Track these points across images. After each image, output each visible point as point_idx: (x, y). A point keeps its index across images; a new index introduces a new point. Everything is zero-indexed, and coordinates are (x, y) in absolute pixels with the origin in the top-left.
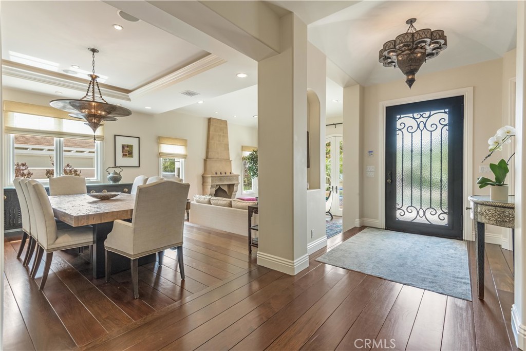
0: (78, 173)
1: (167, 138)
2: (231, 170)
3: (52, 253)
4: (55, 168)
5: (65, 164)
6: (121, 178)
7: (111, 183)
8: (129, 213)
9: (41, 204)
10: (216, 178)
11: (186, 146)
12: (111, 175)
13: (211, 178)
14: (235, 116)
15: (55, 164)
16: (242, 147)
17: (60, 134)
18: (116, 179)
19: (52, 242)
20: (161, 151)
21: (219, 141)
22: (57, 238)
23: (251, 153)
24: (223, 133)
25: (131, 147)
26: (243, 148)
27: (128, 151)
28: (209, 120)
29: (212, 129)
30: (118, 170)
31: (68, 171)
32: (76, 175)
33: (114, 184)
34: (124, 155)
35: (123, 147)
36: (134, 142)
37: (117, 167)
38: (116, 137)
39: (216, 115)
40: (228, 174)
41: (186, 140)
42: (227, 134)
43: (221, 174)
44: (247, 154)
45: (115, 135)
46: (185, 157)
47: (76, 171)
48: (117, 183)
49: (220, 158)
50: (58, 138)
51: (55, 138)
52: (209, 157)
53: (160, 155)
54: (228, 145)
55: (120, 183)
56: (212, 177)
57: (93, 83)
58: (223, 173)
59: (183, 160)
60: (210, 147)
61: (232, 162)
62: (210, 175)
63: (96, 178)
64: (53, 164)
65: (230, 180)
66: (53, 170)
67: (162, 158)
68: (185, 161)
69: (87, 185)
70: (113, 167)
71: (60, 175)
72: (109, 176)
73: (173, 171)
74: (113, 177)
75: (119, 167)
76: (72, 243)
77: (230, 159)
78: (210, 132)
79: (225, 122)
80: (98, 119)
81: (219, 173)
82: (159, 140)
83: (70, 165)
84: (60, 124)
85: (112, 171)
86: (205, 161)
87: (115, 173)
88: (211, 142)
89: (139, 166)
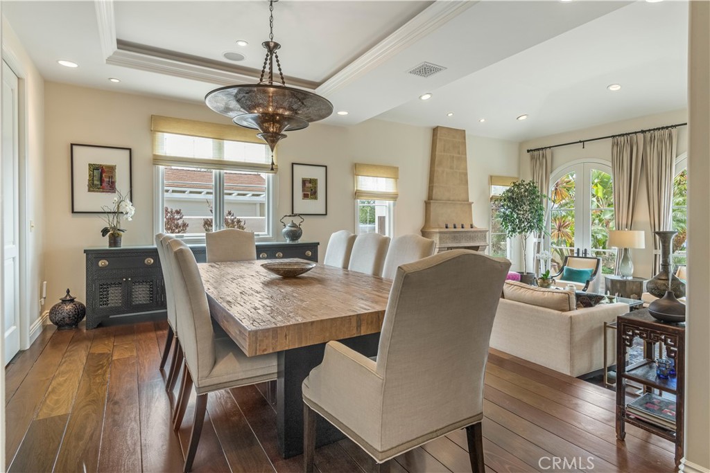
0: (242, 224)
1: (368, 165)
2: (472, 221)
3: (207, 395)
4: (213, 217)
5: (226, 212)
6: (301, 232)
7: (288, 241)
8: (354, 324)
9: (187, 291)
10: (448, 235)
11: (396, 178)
12: (287, 228)
13: (438, 235)
14: (482, 121)
15: (214, 211)
16: (491, 177)
17: (221, 164)
18: (295, 234)
19: (206, 373)
20: (359, 189)
21: (451, 168)
22: (215, 363)
23: (508, 188)
24: (459, 153)
25: (314, 182)
26: (493, 180)
27: (310, 189)
28: (435, 130)
29: (439, 145)
30: (297, 221)
31: (230, 221)
32: (240, 227)
33: (291, 243)
34: (305, 196)
35: (304, 182)
36: (317, 174)
37: (295, 215)
38: (295, 166)
39: (450, 119)
40: (467, 228)
41: (396, 169)
42: (466, 154)
43: (455, 227)
44: (499, 190)
45: (293, 164)
46: (394, 197)
47: (239, 221)
48: (296, 242)
49: (452, 198)
50: (218, 171)
51: (214, 171)
52: (433, 198)
53: (357, 194)
54: (466, 174)
55: (300, 241)
56: (440, 232)
57: (271, 59)
58: (459, 226)
59: (392, 202)
60: (435, 179)
61: (473, 205)
62: (437, 230)
63: (266, 233)
64: (211, 211)
65: (472, 238)
66: (212, 220)
67: (359, 200)
68: (394, 205)
69: (256, 243)
70: (290, 216)
71: (220, 229)
72: (285, 230)
73: (372, 221)
74: (291, 231)
75: (300, 215)
76: (241, 376)
77: (470, 201)
78: (437, 153)
79: (462, 133)
80: (278, 125)
81: (451, 225)
82: (357, 168)
83: (232, 212)
84: (220, 149)
85: (289, 221)
86: (427, 204)
87: (294, 225)
88: (438, 169)
89: (326, 214)
